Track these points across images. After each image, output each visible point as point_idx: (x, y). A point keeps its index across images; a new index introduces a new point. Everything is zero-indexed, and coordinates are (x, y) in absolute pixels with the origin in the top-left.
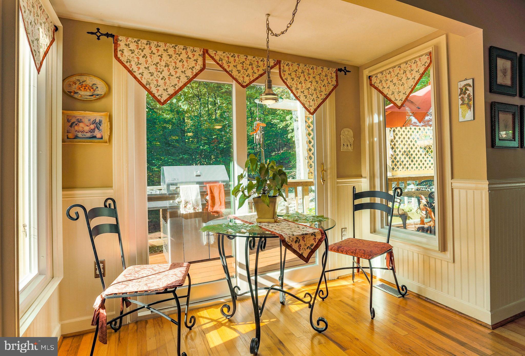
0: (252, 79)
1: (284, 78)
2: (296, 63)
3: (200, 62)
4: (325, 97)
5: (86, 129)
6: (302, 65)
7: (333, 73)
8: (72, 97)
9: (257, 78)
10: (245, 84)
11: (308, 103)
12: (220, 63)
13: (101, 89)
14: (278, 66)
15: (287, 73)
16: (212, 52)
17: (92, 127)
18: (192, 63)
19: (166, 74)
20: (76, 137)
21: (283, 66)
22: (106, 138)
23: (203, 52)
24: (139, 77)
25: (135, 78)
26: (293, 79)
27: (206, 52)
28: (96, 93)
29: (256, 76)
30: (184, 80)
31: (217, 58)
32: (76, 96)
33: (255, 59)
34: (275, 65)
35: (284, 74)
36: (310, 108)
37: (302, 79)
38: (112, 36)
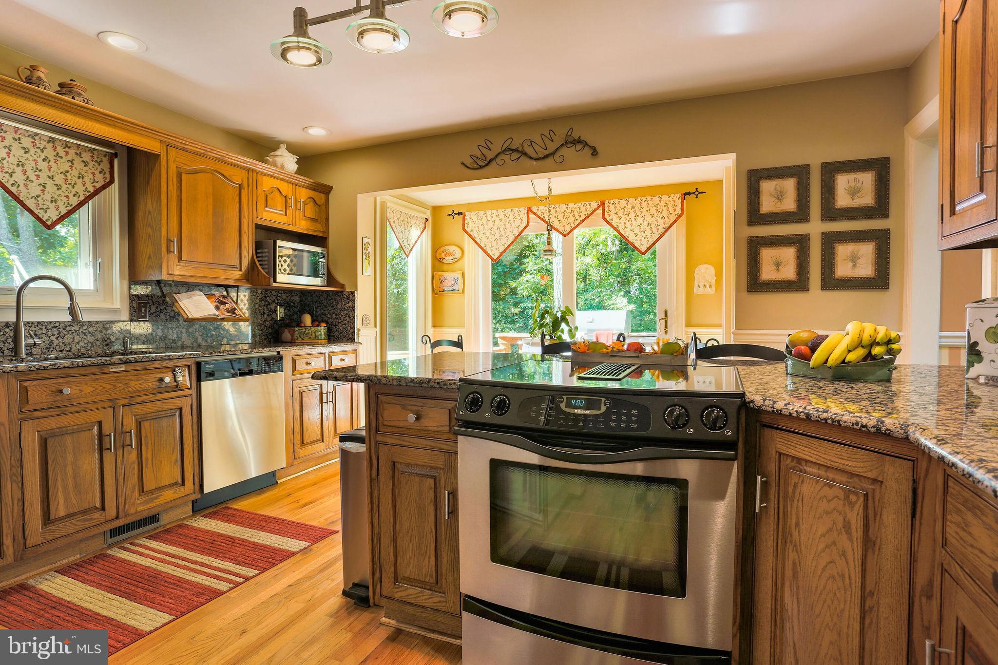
0: (573, 226)
1: (608, 219)
2: (624, 200)
3: (525, 220)
4: (663, 231)
5: (450, 284)
6: (631, 200)
7: (676, 199)
8: (441, 262)
9: (578, 225)
10: (566, 233)
11: (639, 242)
12: (542, 217)
13: (458, 254)
14: (601, 208)
15: (612, 213)
16: (534, 209)
17: (453, 282)
18: (518, 222)
19: (497, 236)
20: (444, 291)
21: (609, 206)
22: (461, 290)
23: (528, 210)
24: (478, 241)
25: (476, 243)
26: (620, 218)
27: (529, 210)
28: (455, 257)
29: (577, 222)
30: (512, 238)
31: (539, 213)
32: (444, 261)
33: (576, 205)
34: (599, 207)
35: (609, 215)
36: (642, 246)
37: (632, 216)
38: (461, 213)
